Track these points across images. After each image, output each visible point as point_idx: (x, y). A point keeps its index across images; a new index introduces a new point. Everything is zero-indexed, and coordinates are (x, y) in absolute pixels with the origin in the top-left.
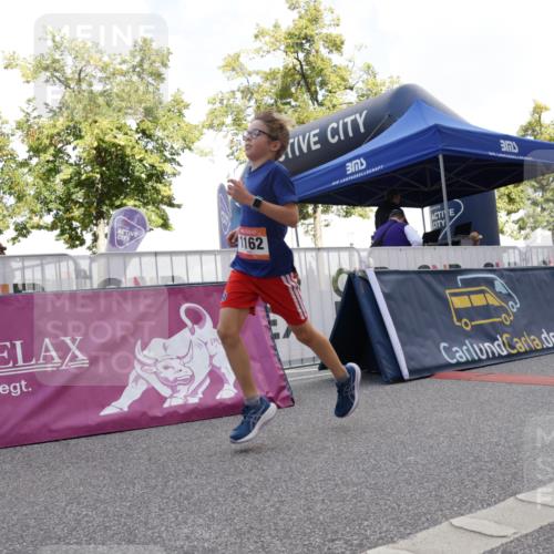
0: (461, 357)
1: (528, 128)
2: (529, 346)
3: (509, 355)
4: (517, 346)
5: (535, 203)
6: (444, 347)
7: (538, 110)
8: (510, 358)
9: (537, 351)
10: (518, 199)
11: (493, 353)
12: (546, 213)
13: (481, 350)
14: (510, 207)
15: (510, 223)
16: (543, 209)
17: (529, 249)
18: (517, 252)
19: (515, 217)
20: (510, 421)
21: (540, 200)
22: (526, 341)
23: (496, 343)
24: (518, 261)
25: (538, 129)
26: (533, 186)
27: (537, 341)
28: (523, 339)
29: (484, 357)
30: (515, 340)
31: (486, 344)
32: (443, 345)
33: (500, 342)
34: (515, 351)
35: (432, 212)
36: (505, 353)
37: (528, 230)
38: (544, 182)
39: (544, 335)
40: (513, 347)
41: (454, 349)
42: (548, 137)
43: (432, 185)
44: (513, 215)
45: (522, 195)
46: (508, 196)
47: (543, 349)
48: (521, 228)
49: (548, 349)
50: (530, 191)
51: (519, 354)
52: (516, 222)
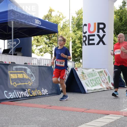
0: (12, 96)
1: (47, 17)
2: (37, 94)
3: (30, 97)
4: (33, 93)
5: (46, 44)
6: (6, 93)
7: (51, 11)
8: (30, 98)
9: (40, 95)
10: (40, 41)
11: (24, 96)
12: (49, 48)
13: (19, 94)
14: (37, 44)
15: (37, 50)
16: (49, 46)
17: (41, 59)
18: (36, 60)
19: (39, 47)
20: (25, 121)
21: (48, 43)
22: (36, 92)
23: (25, 92)
24: (36, 63)
25: (50, 17)
26: (46, 38)
27: (40, 92)
28: (35, 91)
29: (20, 97)
30: (32, 91)
31: (22, 92)
32: (5, 92)
33: (27, 92)
34: (32, 95)
35: (8, 42)
36: (28, 96)
37: (43, 53)
38: (50, 37)
39: (43, 90)
40: (31, 94)
41: (9, 93)
42: (53, 21)
43: (9, 32)
44: (38, 47)
45: (42, 40)
46: (37, 40)
47: (42, 95)
48: (41, 52)
49: (44, 95)
50: (45, 39)
51: (33, 96)
52: (39, 50)
